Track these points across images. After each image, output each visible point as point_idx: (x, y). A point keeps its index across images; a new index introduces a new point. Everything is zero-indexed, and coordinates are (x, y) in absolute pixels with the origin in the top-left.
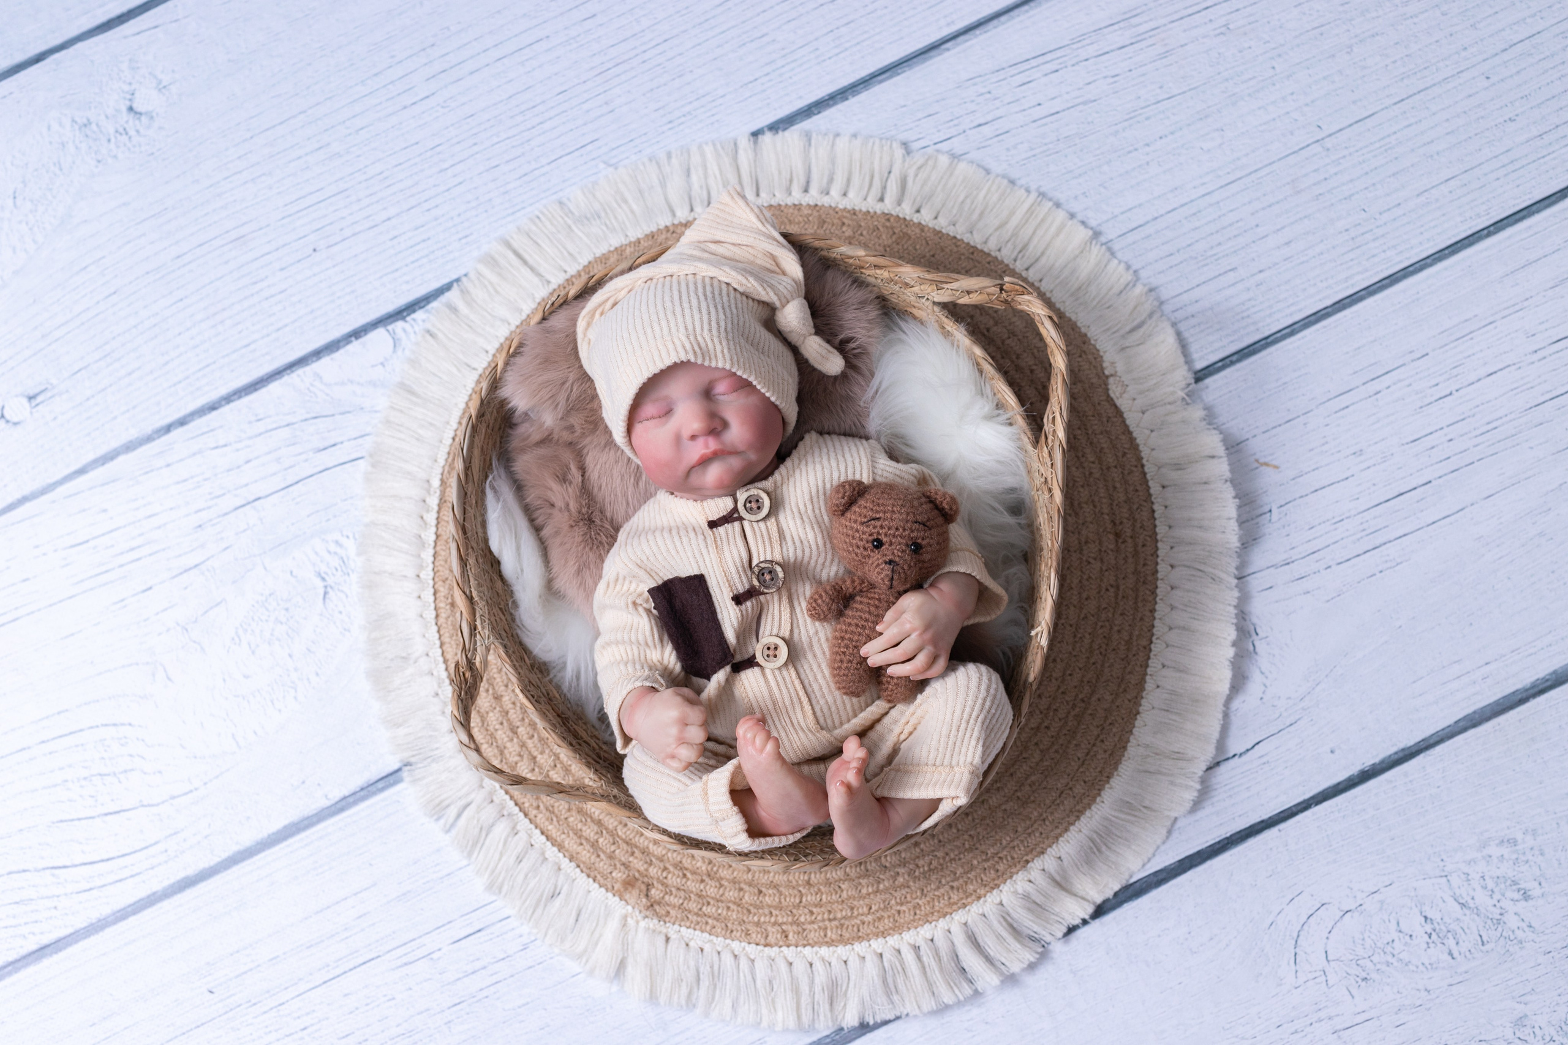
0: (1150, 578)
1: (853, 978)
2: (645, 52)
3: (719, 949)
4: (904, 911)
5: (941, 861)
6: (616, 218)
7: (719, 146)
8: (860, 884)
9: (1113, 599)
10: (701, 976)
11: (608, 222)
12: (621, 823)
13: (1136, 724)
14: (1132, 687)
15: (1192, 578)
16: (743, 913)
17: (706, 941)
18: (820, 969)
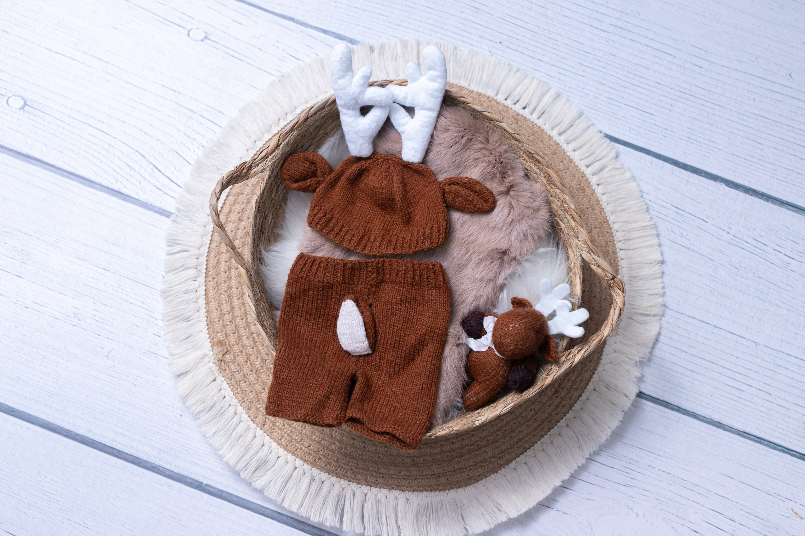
0: (553, 422)
1: (275, 467)
3: (231, 404)
4: (323, 460)
5: (357, 455)
6: (472, 74)
7: (541, 85)
9: (530, 416)
10: (214, 408)
12: (241, 316)
13: (491, 476)
14: (504, 459)
15: (571, 438)
16: (256, 399)
17: (230, 395)
18: (265, 450)
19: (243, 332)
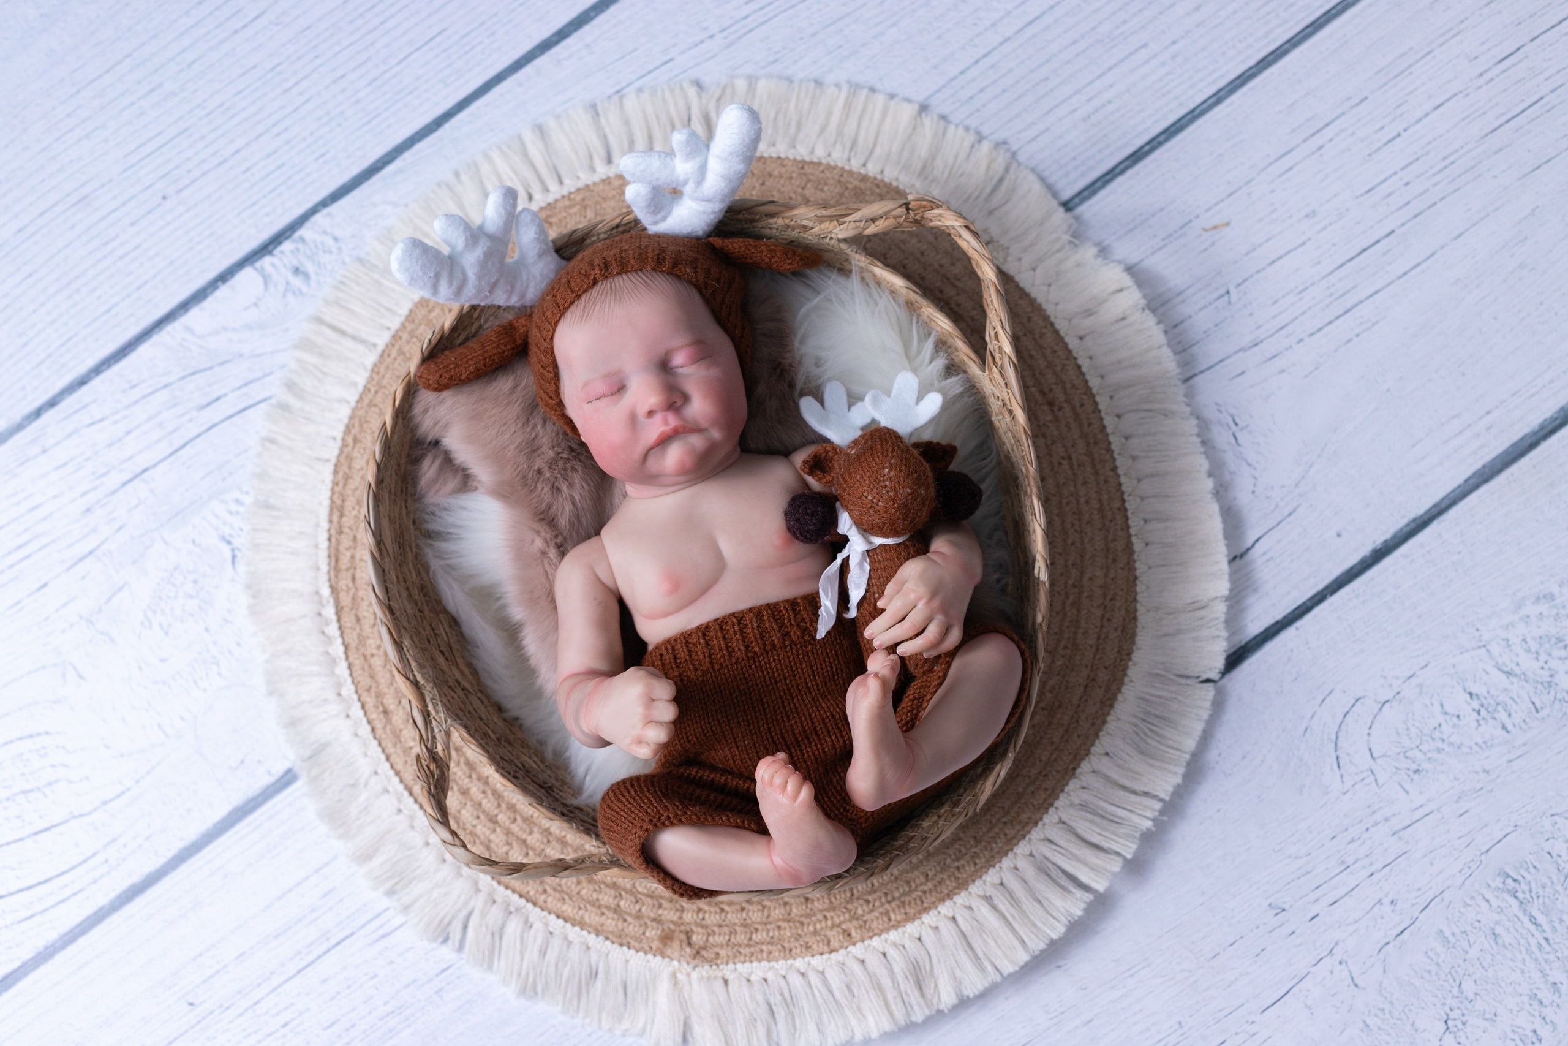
0: (1100, 436)
3: (783, 973)
4: (963, 865)
9: (1069, 472)
10: (774, 1008)
15: (1142, 421)
16: (796, 927)
17: (766, 969)
18: (896, 956)
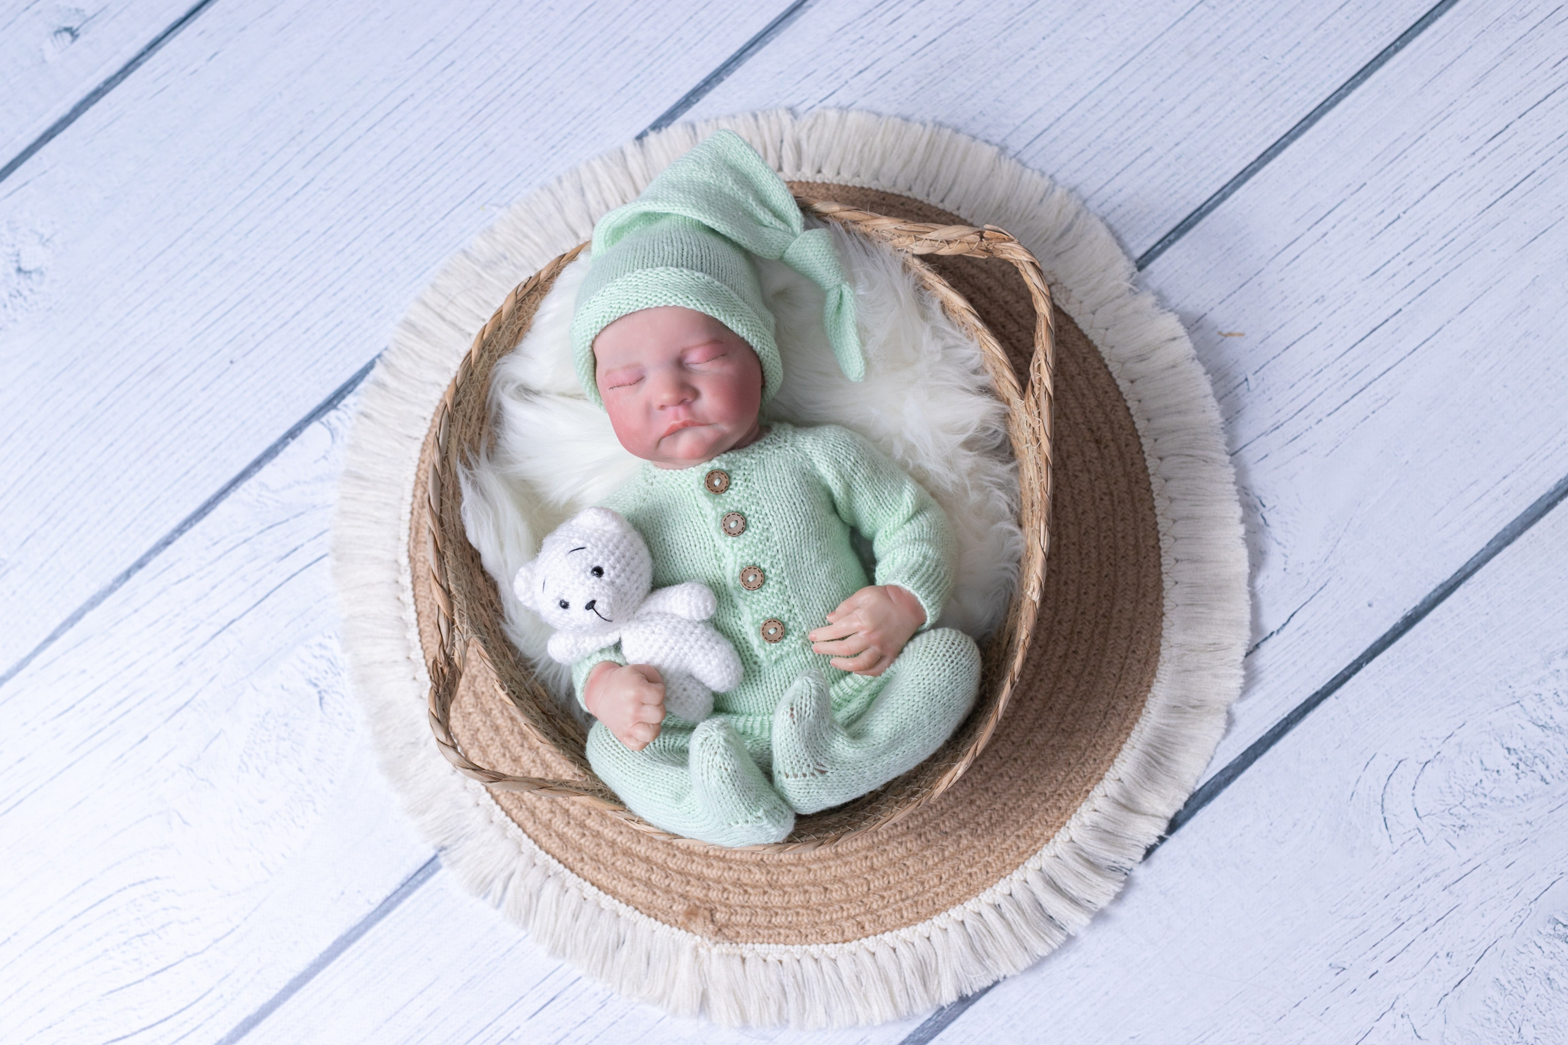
0: (1141, 476)
1: (939, 952)
2: (511, 85)
3: (798, 957)
4: (976, 873)
5: (1001, 813)
6: (522, 255)
7: (606, 159)
8: (925, 856)
9: (1110, 507)
10: (787, 989)
11: (515, 261)
12: (669, 855)
13: (1164, 626)
14: (1150, 590)
15: (1184, 465)
16: (813, 915)
17: (783, 952)
18: (904, 952)
19: (695, 868)
